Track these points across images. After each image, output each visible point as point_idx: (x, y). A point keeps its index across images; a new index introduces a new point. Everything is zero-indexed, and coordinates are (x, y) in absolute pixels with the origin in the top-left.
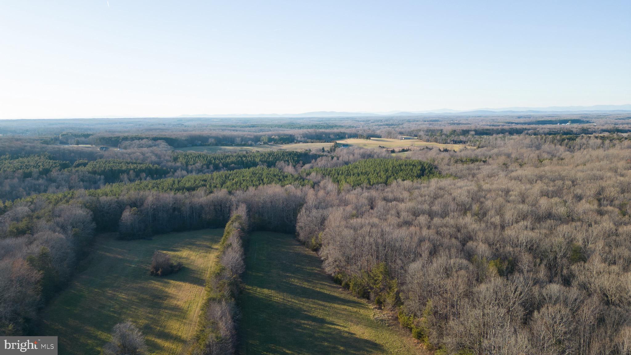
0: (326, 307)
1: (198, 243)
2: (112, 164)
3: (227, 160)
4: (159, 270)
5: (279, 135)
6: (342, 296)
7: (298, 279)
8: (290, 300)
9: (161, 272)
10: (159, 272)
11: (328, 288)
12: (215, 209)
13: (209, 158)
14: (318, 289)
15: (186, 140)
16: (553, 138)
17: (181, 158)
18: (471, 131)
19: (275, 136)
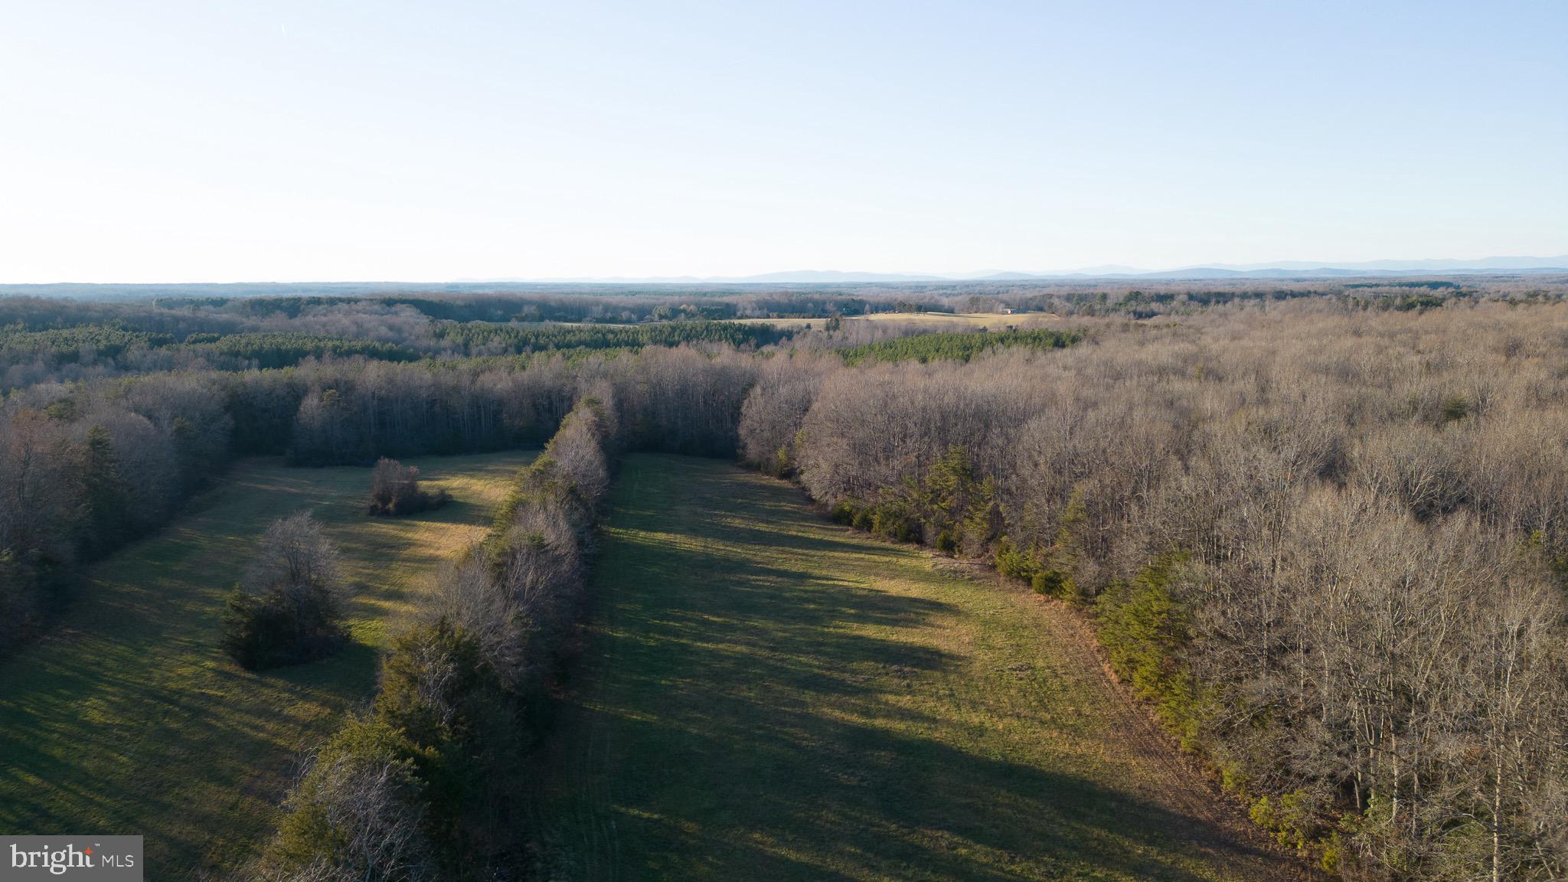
0: (814, 556)
1: (491, 468)
2: (280, 340)
3: (567, 338)
4: (390, 500)
5: (697, 305)
6: (855, 541)
7: (743, 518)
8: (722, 548)
9: (396, 506)
10: (391, 506)
11: (819, 531)
12: (534, 405)
13: (521, 333)
14: (794, 533)
15: (465, 306)
16: (1384, 303)
17: (452, 334)
18: (1179, 294)
19: (689, 305)
